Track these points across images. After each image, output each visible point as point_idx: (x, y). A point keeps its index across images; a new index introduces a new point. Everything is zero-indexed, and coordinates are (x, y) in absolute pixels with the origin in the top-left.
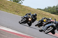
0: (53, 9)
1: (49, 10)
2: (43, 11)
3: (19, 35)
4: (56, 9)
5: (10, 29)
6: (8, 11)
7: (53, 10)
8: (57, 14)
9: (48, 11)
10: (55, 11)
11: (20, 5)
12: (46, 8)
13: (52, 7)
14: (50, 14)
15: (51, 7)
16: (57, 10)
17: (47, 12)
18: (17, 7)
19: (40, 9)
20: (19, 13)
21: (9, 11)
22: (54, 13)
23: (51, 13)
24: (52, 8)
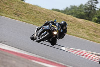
0: (80, 9)
1: (74, 11)
2: (63, 14)
3: (22, 55)
4: (86, 9)
5: (6, 46)
6: (2, 14)
7: (80, 11)
8: (87, 18)
9: (72, 14)
10: (83, 13)
11: (24, 3)
12: (67, 8)
13: (78, 6)
14: (75, 18)
15: (76, 7)
16: (87, 12)
17: (70, 14)
18: (18, 6)
19: (58, 10)
20: (21, 18)
21: (4, 14)
22: (82, 17)
23: (77, 17)
24: (78, 8)
